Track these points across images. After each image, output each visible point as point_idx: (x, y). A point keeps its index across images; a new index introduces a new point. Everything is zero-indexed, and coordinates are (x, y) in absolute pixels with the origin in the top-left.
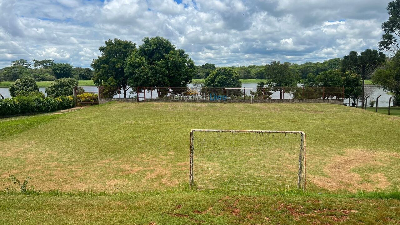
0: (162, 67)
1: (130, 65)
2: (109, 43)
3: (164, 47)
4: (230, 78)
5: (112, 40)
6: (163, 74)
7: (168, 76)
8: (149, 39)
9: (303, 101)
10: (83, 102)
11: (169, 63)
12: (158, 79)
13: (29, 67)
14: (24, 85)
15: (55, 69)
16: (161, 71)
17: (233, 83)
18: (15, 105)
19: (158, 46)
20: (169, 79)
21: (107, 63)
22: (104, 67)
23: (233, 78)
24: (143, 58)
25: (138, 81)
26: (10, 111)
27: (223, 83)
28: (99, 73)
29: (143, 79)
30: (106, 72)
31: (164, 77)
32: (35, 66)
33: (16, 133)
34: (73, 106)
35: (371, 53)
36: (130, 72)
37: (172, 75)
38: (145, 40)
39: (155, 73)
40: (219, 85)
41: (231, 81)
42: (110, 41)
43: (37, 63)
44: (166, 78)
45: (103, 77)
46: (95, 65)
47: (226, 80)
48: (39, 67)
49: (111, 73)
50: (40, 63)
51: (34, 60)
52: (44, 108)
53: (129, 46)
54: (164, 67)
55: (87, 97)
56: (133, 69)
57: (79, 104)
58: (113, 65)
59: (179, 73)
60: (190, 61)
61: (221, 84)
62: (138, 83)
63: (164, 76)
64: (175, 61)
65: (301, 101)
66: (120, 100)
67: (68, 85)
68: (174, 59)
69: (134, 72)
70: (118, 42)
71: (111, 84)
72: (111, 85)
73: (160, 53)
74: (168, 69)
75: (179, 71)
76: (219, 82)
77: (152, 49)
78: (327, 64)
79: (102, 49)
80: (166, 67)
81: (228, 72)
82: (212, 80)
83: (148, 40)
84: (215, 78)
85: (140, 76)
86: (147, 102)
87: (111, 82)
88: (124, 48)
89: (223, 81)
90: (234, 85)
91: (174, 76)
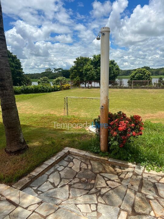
1: (85, 70)
2: (78, 59)
4: (144, 75)
8: (96, 55)
10: (65, 88)
13: (52, 72)
14: (43, 81)
15: (63, 73)
18: (32, 89)
21: (76, 69)
22: (75, 71)
23: (147, 75)
24: (92, 66)
26: (30, 91)
29: (91, 77)
30: (76, 74)
32: (55, 71)
33: (26, 99)
34: (59, 90)
38: (94, 56)
40: (137, 79)
41: (145, 77)
42: (78, 58)
43: (56, 70)
47: (142, 76)
48: (56, 72)
49: (78, 74)
50: (57, 70)
51: (54, 69)
52: (45, 91)
53: (86, 60)
56: (86, 72)
57: (63, 89)
58: (79, 70)
67: (61, 80)
69: (87, 74)
70: (82, 58)
72: (78, 80)
76: (137, 78)
77: (96, 61)
82: (133, 77)
84: (135, 75)
85: (89, 75)
88: (84, 61)
89: (140, 77)
90: (146, 79)
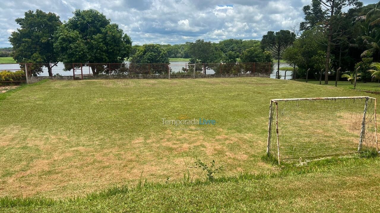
0: (100, 42)
1: (63, 39)
2: (29, 15)
3: (99, 21)
4: (159, 55)
5: (33, 12)
6: (101, 50)
7: (107, 51)
9: (237, 76)
10: (3, 81)
11: (108, 38)
12: (95, 54)
16: (99, 46)
17: (162, 60)
19: (93, 19)
20: (107, 55)
21: (29, 37)
22: (26, 41)
23: (162, 55)
25: (73, 57)
27: (152, 60)
28: (21, 48)
29: (79, 55)
30: (29, 47)
31: (102, 53)
35: (285, 33)
36: (62, 48)
37: (111, 50)
38: (76, 13)
39: (91, 48)
41: (160, 58)
42: (31, 12)
44: (104, 54)
45: (25, 52)
46: (14, 39)
47: (156, 57)
49: (35, 48)
54: (102, 42)
55: (6, 75)
56: (66, 43)
58: (37, 40)
59: (118, 48)
60: (126, 36)
61: (151, 61)
62: (73, 59)
63: (103, 51)
64: (114, 35)
65: (236, 76)
66: (53, 78)
68: (113, 34)
69: (67, 47)
71: (38, 60)
72: (37, 62)
73: (95, 27)
74: (106, 44)
75: (117, 46)
76: (149, 59)
77: (85, 22)
78: (223, 45)
79: (19, 21)
80: (104, 42)
81: (157, 49)
82: (142, 57)
83: (79, 12)
84: (144, 54)
85: (76, 51)
86: (85, 79)
87: (37, 59)
88: (48, 20)
89: (153, 58)
91: (113, 52)
